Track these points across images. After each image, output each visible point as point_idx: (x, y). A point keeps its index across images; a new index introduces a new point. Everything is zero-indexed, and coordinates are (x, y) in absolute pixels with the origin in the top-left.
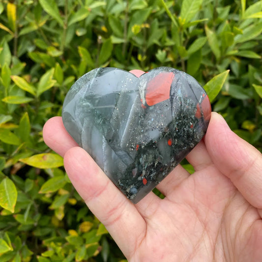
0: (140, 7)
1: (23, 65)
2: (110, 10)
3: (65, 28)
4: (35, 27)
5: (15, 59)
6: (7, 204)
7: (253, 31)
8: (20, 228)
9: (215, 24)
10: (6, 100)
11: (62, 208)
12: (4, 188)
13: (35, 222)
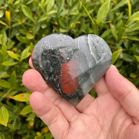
0: (75, 14)
1: (13, 43)
2: (59, 15)
3: (36, 24)
4: (20, 23)
5: (9, 40)
6: (3, 121)
7: (135, 26)
8: (10, 131)
9: (115, 22)
10: (4, 64)
11: (33, 119)
12: (2, 112)
13: (18, 127)
